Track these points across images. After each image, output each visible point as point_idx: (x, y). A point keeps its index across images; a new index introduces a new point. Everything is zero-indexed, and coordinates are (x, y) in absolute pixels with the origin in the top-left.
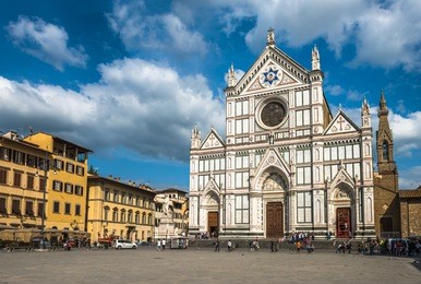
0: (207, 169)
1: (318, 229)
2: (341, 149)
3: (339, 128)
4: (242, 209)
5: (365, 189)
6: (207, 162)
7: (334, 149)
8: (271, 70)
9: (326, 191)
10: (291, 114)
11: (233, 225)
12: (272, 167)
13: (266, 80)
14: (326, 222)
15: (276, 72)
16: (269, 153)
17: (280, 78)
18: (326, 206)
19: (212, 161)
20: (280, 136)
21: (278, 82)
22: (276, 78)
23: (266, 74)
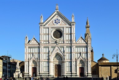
0: (32, 52)
1: (73, 74)
2: (81, 48)
3: (81, 42)
4: (46, 67)
5: (88, 62)
6: (32, 49)
7: (79, 48)
8: (57, 19)
9: (76, 62)
10: (65, 35)
11: (43, 72)
12: (57, 53)
13: (55, 22)
14: (76, 71)
15: (59, 20)
16: (57, 48)
17: (61, 22)
18: (76, 67)
19: (34, 49)
20: (60, 42)
21: (60, 24)
22: (59, 22)
23: (55, 20)
